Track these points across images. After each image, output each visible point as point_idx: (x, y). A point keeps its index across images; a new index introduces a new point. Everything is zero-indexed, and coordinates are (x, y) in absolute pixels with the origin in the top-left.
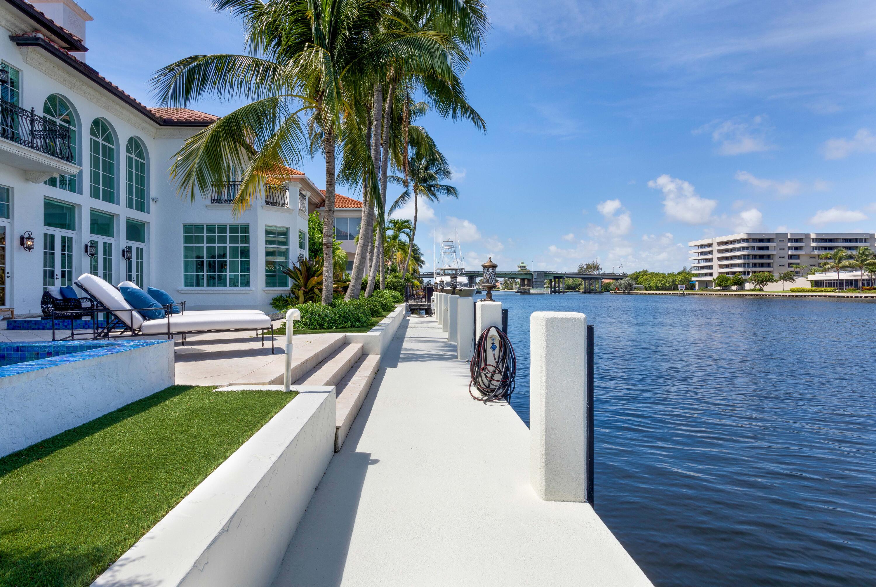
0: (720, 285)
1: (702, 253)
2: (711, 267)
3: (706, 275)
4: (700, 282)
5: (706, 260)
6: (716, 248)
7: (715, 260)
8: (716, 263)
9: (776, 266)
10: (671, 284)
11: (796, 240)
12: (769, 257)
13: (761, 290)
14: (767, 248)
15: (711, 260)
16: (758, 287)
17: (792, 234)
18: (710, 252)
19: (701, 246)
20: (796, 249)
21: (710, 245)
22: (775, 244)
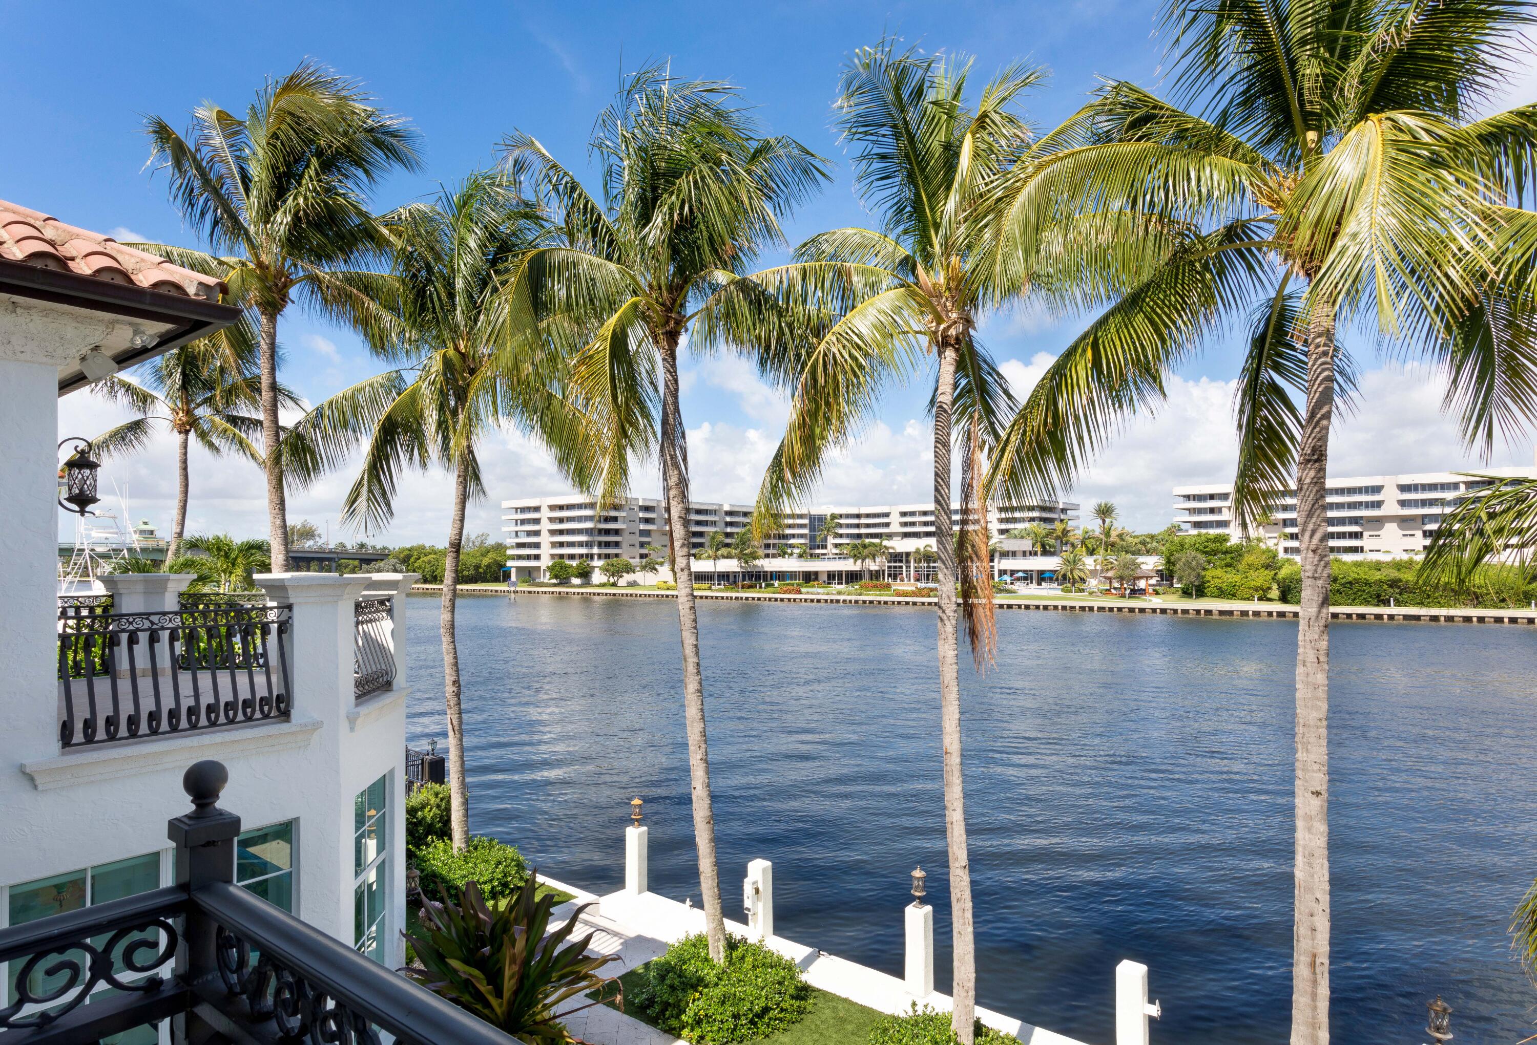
0: (556, 577)
1: (523, 522)
2: (537, 545)
3: (528, 557)
4: (519, 569)
5: (529, 533)
6: (545, 514)
7: (545, 533)
8: (545, 539)
9: (625, 545)
10: (472, 572)
11: (647, 509)
12: (617, 532)
13: (614, 585)
14: (615, 519)
15: (537, 533)
16: (612, 580)
17: (644, 500)
18: (537, 521)
19: (523, 510)
20: (647, 521)
21: (537, 509)
22: (624, 514)
